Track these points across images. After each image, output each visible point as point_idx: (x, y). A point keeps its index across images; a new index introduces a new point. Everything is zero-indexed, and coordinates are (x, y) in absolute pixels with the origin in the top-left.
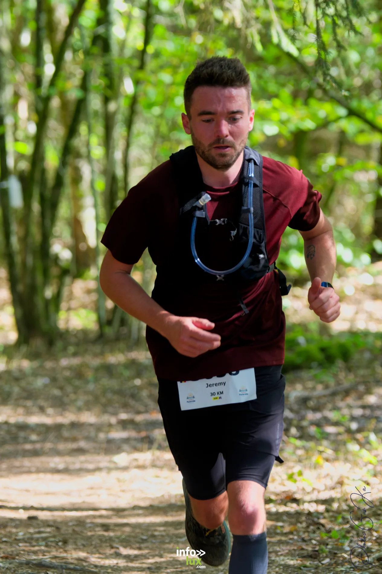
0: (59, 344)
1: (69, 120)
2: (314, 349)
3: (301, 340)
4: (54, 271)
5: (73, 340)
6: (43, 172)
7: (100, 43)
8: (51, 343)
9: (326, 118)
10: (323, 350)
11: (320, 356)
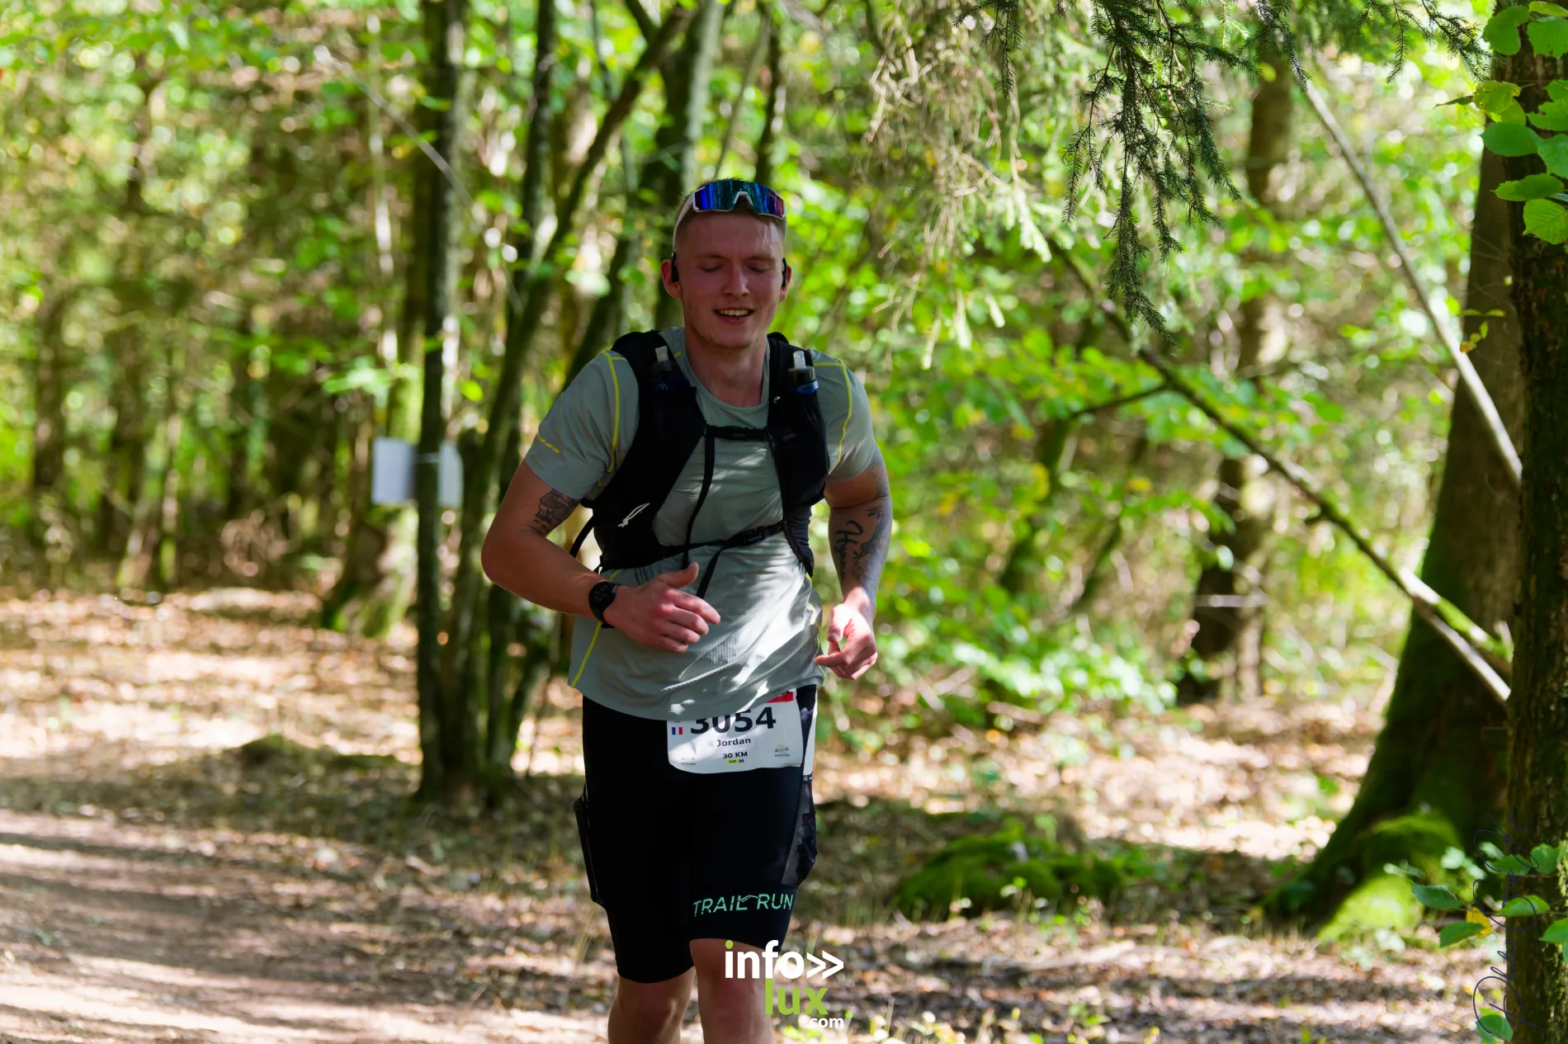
0: (510, 805)
1: (578, 339)
2: (1043, 867)
3: (1019, 848)
4: (516, 650)
5: (538, 797)
6: (515, 438)
7: (660, 183)
8: (491, 803)
9: (1116, 388)
10: (1062, 873)
11: (1055, 885)
